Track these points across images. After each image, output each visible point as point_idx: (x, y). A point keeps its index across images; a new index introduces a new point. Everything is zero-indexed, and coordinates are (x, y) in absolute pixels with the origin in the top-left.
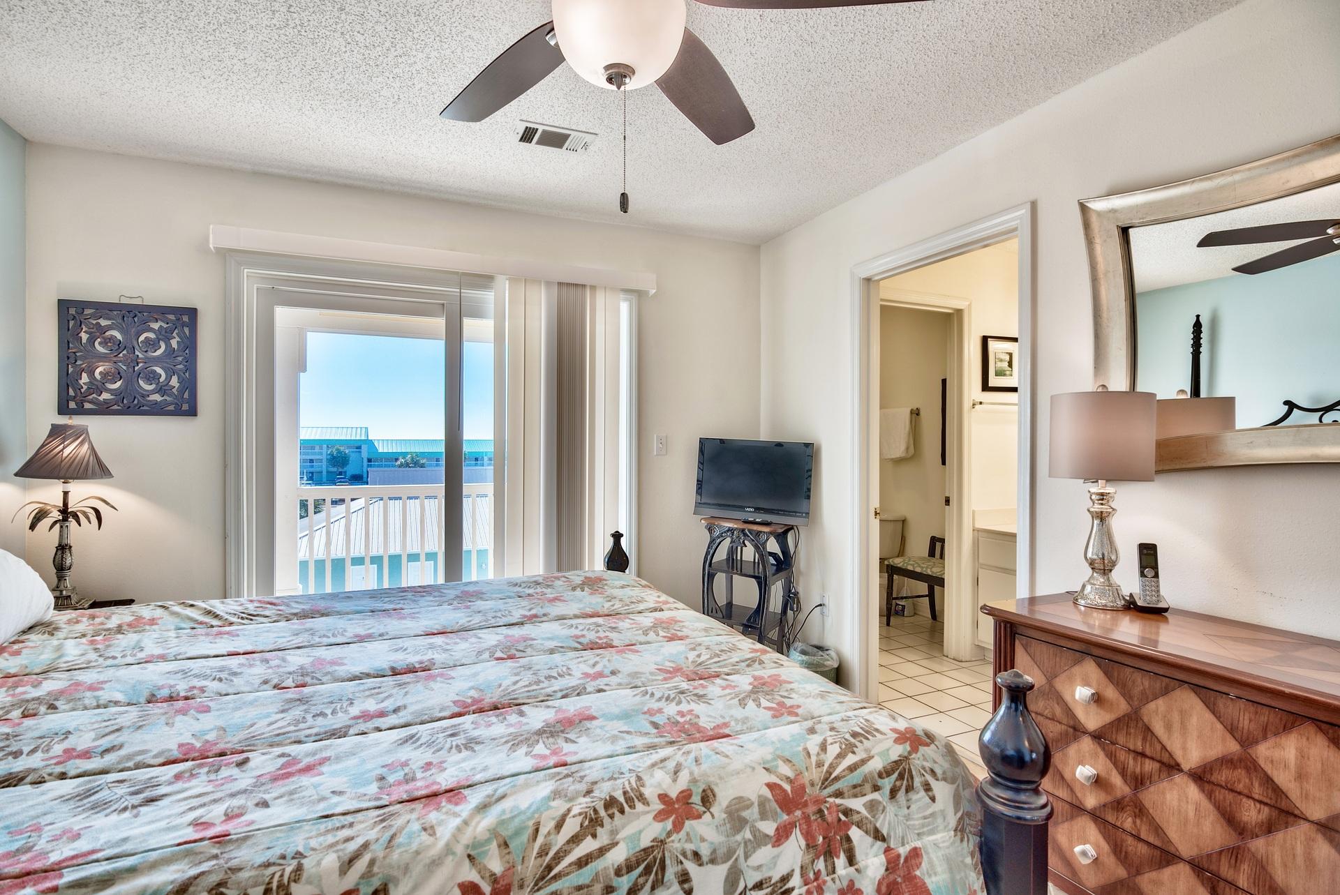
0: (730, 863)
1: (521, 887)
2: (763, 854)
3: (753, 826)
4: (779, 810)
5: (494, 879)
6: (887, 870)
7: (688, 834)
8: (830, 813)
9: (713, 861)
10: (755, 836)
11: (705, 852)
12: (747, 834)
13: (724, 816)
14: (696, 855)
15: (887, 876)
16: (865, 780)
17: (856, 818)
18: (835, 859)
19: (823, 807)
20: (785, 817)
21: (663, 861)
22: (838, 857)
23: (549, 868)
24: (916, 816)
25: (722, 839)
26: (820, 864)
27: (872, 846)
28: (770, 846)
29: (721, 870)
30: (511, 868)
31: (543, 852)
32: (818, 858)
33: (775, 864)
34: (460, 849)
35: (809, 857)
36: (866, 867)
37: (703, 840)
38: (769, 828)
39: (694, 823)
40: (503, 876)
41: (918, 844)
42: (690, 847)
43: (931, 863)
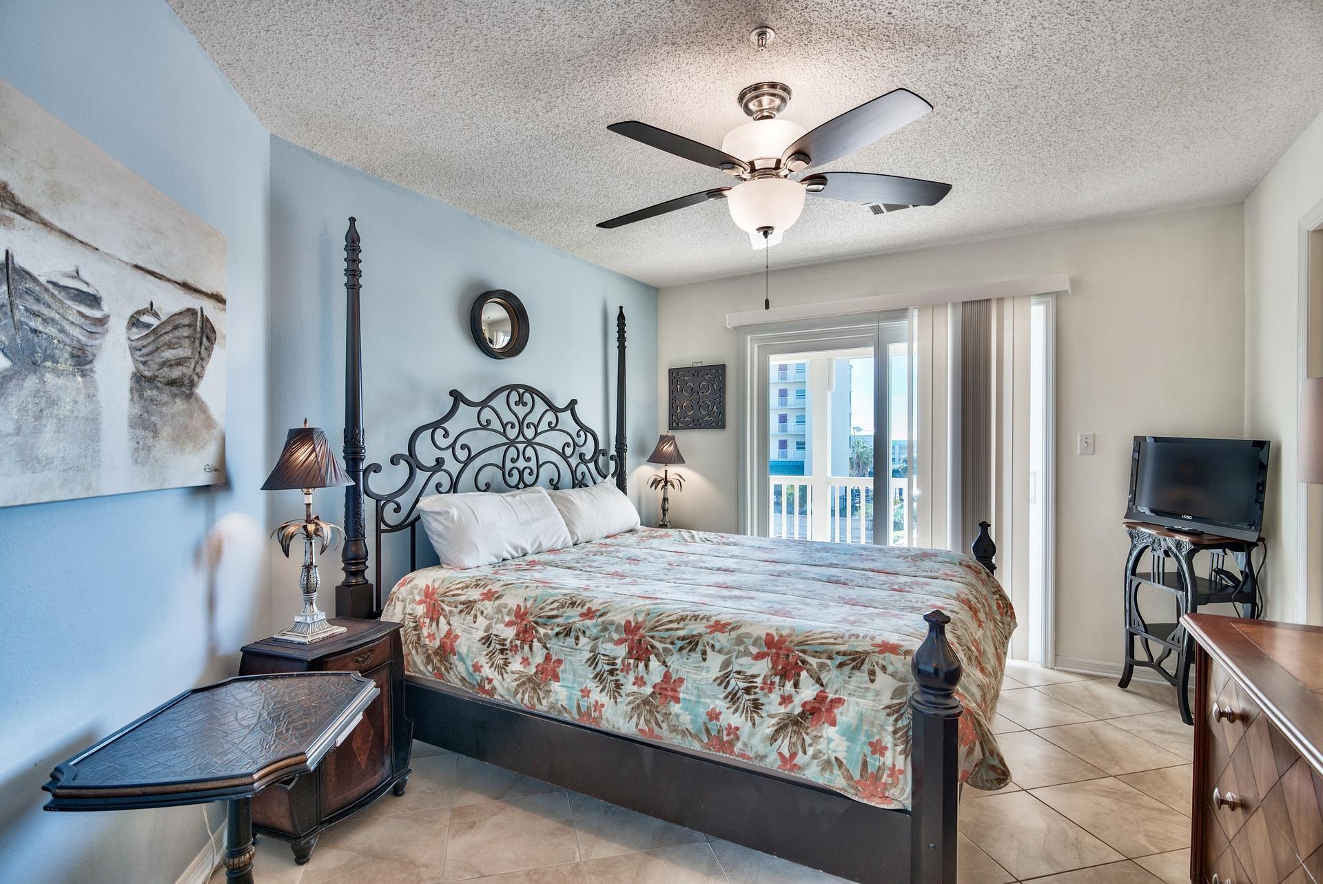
0: (727, 656)
1: (644, 629)
2: (746, 660)
3: (747, 646)
4: (764, 645)
5: (637, 623)
6: (815, 699)
7: (713, 637)
8: (792, 658)
9: (720, 652)
10: (745, 651)
11: (717, 646)
12: (742, 648)
13: (735, 637)
14: (713, 646)
15: (813, 702)
16: (826, 651)
17: (808, 667)
18: (787, 682)
19: (790, 654)
20: (766, 649)
21: (698, 642)
22: (790, 681)
23: (656, 627)
24: (853, 684)
25: (728, 645)
26: (777, 679)
27: (813, 685)
28: (750, 658)
29: (722, 658)
30: (644, 622)
31: (658, 621)
32: (776, 675)
33: (751, 668)
34: (634, 611)
35: (770, 673)
36: (802, 692)
37: (719, 641)
38: (754, 650)
39: (719, 633)
40: (641, 623)
41: (845, 698)
42: (711, 642)
43: (848, 710)
